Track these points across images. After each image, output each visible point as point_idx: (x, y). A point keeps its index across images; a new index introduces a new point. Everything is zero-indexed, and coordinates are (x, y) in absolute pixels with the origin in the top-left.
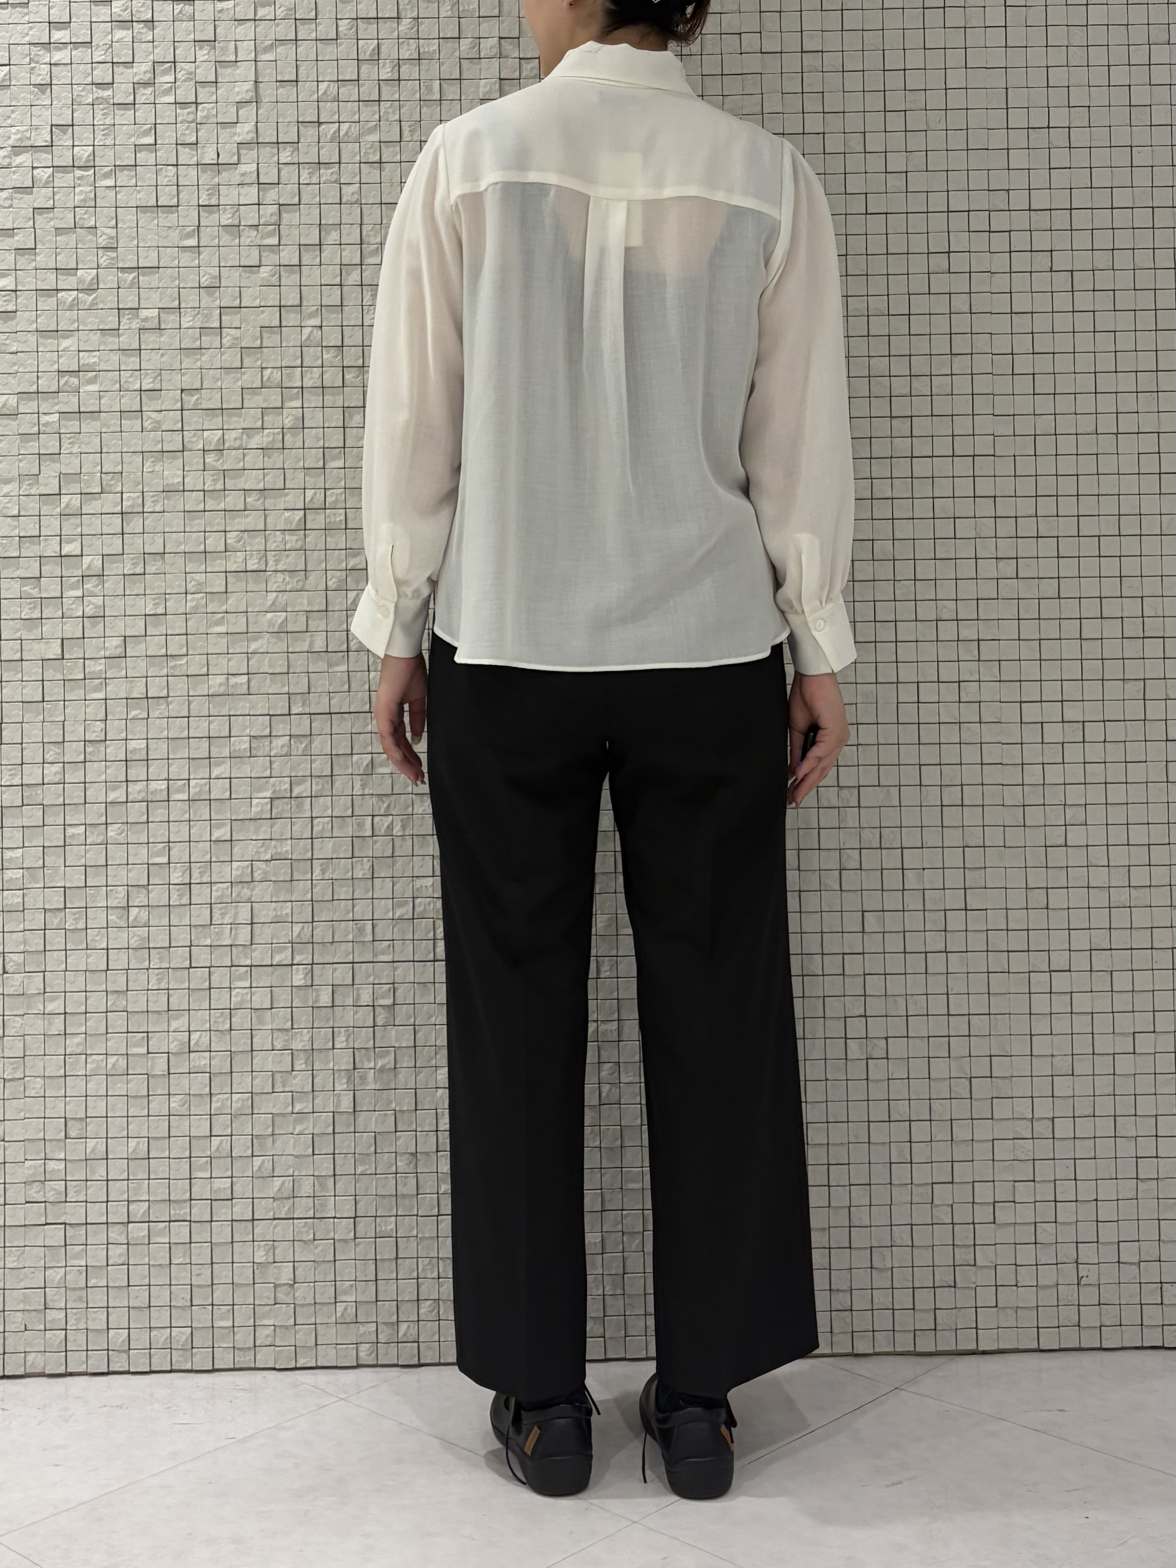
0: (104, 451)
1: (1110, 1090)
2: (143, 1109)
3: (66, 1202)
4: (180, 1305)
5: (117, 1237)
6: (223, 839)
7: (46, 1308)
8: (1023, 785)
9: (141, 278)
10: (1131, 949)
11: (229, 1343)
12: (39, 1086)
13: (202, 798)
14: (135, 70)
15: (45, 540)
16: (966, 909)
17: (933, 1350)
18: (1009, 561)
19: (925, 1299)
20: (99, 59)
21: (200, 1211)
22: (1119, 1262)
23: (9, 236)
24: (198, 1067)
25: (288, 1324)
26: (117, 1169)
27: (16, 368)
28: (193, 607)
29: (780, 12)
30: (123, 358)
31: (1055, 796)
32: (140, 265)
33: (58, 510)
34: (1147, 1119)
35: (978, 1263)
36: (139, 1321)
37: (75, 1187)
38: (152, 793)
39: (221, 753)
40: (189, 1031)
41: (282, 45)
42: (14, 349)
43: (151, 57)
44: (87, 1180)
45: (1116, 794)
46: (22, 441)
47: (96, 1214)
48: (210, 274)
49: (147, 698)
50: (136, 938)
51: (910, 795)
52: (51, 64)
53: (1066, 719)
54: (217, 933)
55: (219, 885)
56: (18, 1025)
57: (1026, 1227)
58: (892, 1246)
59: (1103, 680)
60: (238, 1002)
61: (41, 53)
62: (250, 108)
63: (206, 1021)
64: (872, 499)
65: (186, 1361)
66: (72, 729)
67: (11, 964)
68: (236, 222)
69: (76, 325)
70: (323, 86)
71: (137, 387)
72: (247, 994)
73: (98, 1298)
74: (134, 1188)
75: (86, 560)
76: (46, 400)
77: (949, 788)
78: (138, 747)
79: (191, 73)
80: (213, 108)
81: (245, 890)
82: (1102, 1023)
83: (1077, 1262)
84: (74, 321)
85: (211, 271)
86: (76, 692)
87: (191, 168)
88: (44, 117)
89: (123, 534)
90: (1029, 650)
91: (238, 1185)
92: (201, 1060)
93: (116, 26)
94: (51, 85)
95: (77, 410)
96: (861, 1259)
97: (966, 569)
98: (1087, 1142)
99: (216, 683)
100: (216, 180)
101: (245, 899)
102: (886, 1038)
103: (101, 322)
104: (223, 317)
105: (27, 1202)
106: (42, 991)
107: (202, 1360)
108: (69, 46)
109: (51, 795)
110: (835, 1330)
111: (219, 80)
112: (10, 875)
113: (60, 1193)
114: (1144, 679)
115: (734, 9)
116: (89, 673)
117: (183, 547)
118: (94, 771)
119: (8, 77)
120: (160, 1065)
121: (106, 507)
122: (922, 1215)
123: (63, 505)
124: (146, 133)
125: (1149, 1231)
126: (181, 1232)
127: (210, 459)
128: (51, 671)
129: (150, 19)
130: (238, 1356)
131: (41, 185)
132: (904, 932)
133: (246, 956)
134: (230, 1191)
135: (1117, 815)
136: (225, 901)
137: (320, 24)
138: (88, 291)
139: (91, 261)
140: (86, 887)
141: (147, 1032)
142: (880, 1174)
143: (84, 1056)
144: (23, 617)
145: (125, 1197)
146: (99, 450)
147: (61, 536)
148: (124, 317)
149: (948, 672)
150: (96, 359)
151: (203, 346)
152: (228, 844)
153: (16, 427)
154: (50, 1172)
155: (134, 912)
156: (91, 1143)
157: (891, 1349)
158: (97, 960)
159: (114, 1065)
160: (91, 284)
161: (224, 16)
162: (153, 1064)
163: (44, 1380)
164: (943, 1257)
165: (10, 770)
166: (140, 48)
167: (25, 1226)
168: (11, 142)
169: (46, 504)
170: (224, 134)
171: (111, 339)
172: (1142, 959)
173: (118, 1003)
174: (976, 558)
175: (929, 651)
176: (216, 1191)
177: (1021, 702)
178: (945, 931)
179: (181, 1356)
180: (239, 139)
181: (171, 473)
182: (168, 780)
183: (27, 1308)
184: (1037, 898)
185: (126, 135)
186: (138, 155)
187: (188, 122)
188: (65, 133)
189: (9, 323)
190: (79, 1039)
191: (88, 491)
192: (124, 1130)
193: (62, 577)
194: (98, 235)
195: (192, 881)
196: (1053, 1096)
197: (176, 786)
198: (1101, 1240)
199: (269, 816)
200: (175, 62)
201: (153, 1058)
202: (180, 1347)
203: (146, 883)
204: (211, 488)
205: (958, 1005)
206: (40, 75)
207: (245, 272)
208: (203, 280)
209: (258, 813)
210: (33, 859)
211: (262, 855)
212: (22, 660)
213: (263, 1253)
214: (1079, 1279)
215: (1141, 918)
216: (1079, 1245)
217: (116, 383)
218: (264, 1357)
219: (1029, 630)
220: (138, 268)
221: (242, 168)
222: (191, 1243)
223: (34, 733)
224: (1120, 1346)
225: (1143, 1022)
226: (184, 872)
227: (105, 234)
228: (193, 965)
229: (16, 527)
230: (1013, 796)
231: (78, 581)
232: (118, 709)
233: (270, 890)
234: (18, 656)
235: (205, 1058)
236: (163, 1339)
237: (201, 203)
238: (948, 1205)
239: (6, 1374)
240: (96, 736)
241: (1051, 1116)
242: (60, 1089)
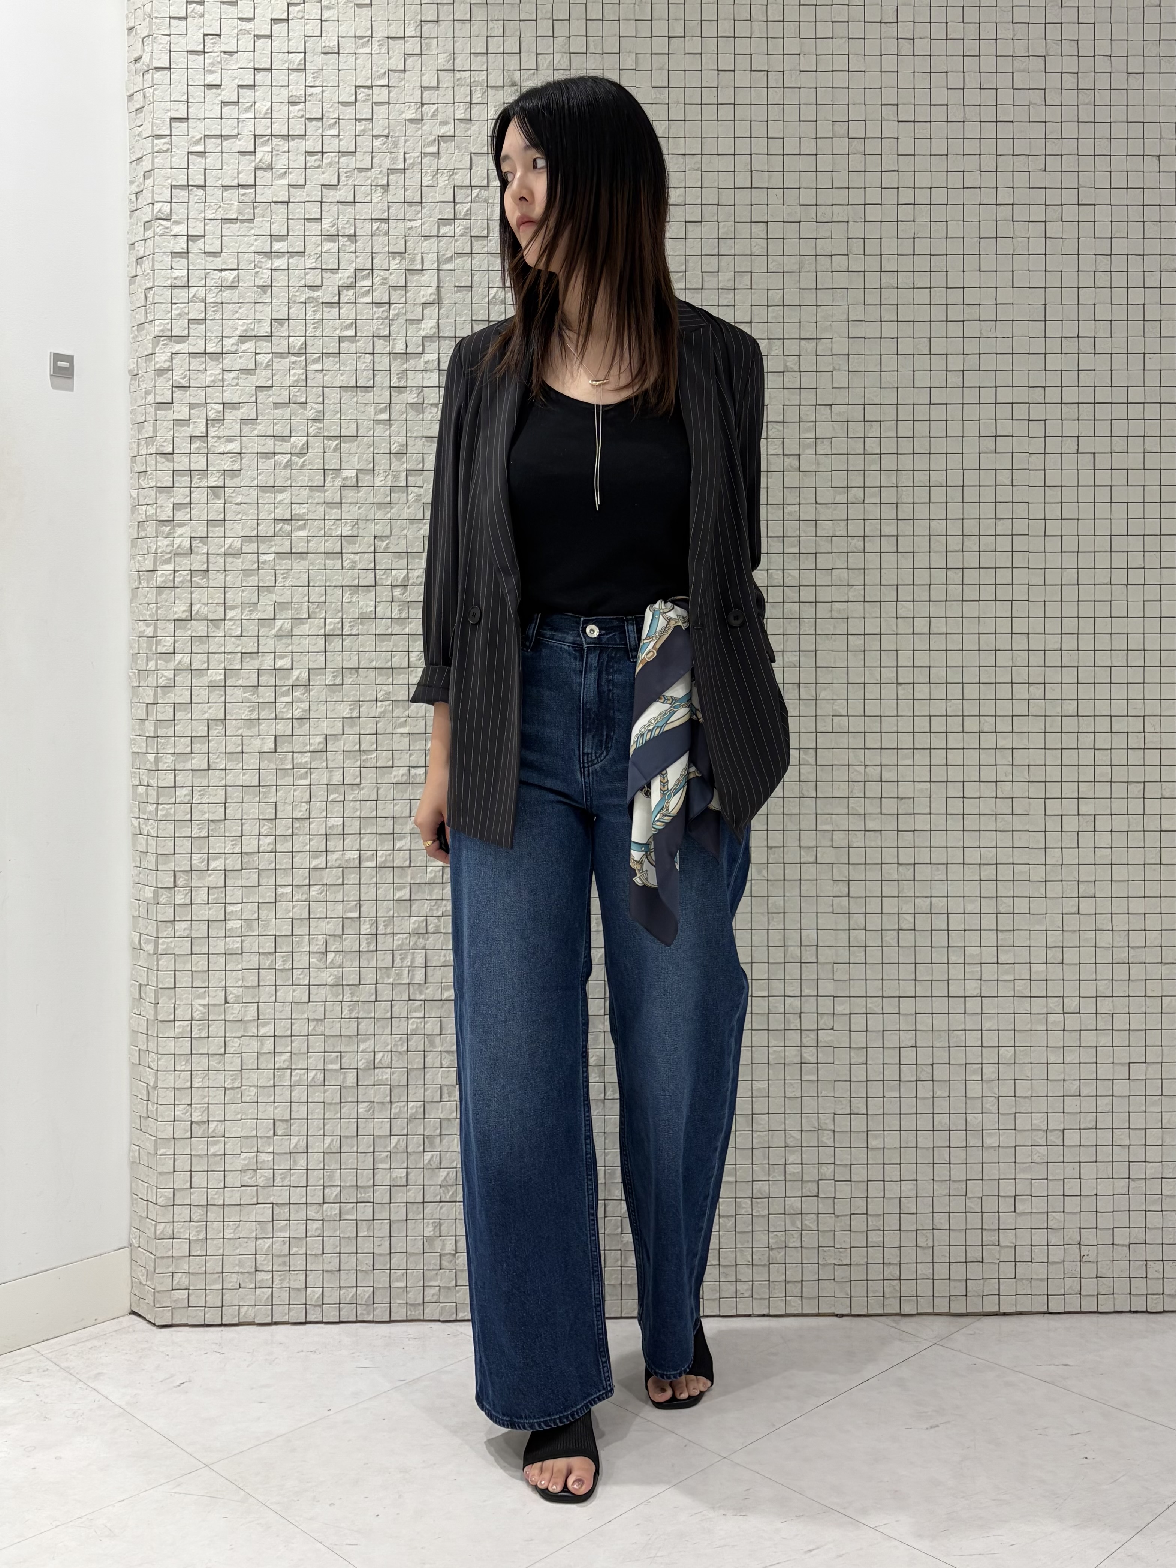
0: (311, 584)
1: (1109, 1108)
2: (337, 1113)
3: (274, 1186)
4: (364, 1269)
5: (314, 1214)
6: (404, 898)
7: (256, 1271)
8: (1045, 865)
9: (342, 445)
10: (1129, 996)
11: (403, 1300)
12: (253, 1094)
13: (387, 865)
14: (340, 275)
15: (262, 656)
16: (998, 963)
17: (964, 1312)
18: (1038, 685)
19: (958, 1272)
20: (310, 266)
21: (381, 1195)
22: (1113, 1244)
23: (235, 409)
24: (381, 1080)
25: (450, 1285)
26: (315, 1161)
27: (240, 516)
28: (382, 712)
29: (864, 239)
30: (328, 510)
31: (1070, 874)
32: (342, 435)
33: (273, 632)
34: (1138, 1131)
35: (1001, 1244)
36: (331, 1281)
37: (281, 1175)
38: (346, 861)
39: (402, 830)
40: (374, 1052)
41: (459, 257)
42: (238, 501)
43: (353, 265)
44: (290, 1169)
45: (1120, 873)
46: (244, 575)
47: (298, 1196)
48: (399, 442)
49: (344, 784)
50: (332, 977)
51: (955, 872)
52: (271, 269)
53: (1080, 813)
54: (398, 974)
55: (399, 936)
56: (237, 1045)
57: (1040, 1215)
58: (933, 1229)
59: (1111, 782)
60: (413, 1030)
61: (263, 260)
62: (433, 308)
63: (388, 1045)
64: (930, 634)
65: (368, 1314)
66: (282, 808)
67: (231, 996)
68: (421, 401)
69: (289, 482)
70: (493, 292)
71: (339, 533)
72: (421, 1023)
73: (298, 1263)
74: (329, 1176)
75: (296, 673)
76: (264, 543)
77: (986, 866)
78: (336, 824)
79: (385, 279)
80: (403, 308)
81: (421, 940)
82: (1104, 1055)
83: (1079, 1244)
84: (288, 479)
85: (400, 440)
86: (286, 778)
87: (384, 356)
88: (266, 313)
89: (325, 652)
90: (1053, 757)
91: (411, 1175)
92: (384, 1075)
93: (325, 239)
94: (271, 286)
95: (289, 551)
96: (908, 1239)
97: (1004, 691)
98: (1090, 1149)
99: (400, 773)
100: (405, 366)
101: (421, 946)
102: (932, 1065)
103: (310, 480)
104: (409, 478)
105: (242, 1186)
106: (256, 1018)
107: (381, 1312)
108: (287, 256)
109: (265, 860)
110: (887, 1295)
111: (408, 285)
112: (232, 925)
113: (268, 1179)
114: (1144, 782)
115: (827, 236)
116: (297, 763)
117: (374, 664)
118: (300, 842)
119: (236, 279)
120: (351, 1079)
121: (312, 630)
122: (957, 1204)
123: (277, 628)
124: (348, 327)
125: (1138, 1219)
126: (366, 1211)
127: (397, 592)
128: (266, 762)
129: (353, 234)
130: (410, 1310)
131: (262, 368)
132: (948, 980)
133: (421, 993)
134: (405, 1179)
135: (1120, 890)
136: (404, 948)
137: (490, 241)
138: (300, 454)
139: (302, 430)
140: (292, 935)
141: (341, 1052)
142: (925, 1172)
143: (289, 1070)
144: (243, 718)
145: (321, 1182)
146: (307, 584)
147: (275, 653)
148: (328, 476)
149: (988, 774)
150: (305, 510)
151: (393, 501)
152: (408, 903)
153: (240, 564)
154: (261, 1162)
155: (331, 956)
156: (294, 1140)
157: (930, 1311)
158: (301, 994)
159: (313, 1078)
160: (302, 449)
161: (413, 233)
162: (345, 1078)
163: (255, 1327)
164: (974, 1238)
165: (232, 841)
166: (345, 257)
167: (240, 1205)
168: (238, 333)
169: (263, 626)
170: (412, 329)
171: (318, 494)
172: (1136, 1004)
173: (317, 1029)
174: (1012, 683)
175: (972, 757)
176: (394, 1180)
177: (1045, 799)
178: (981, 980)
179: (365, 1310)
180: (423, 333)
181: (365, 603)
182: (360, 851)
183: (241, 1270)
184: (1054, 955)
185: (332, 329)
186: (342, 345)
187: (382, 319)
188: (282, 326)
189: (235, 480)
190: (286, 1056)
191: (297, 617)
192: (321, 1129)
193: (276, 686)
194: (308, 409)
195: (378, 932)
196: (1064, 1113)
197: (366, 856)
198: (1099, 1226)
199: (441, 881)
200: (372, 270)
201: (345, 1073)
202: (363, 1303)
203: (341, 933)
204: (398, 616)
205: (990, 1039)
206: (262, 278)
207: (427, 441)
208: (392, 448)
209: (432, 878)
210: (249, 911)
211: (435, 912)
212: (243, 753)
213: (431, 1229)
214: (1081, 1257)
215: (1137, 971)
216: (1082, 1230)
217: (322, 529)
218: (431, 1311)
219: (1053, 741)
220: (341, 436)
221: (426, 357)
222: (373, 1220)
223: (252, 812)
224: (1112, 1310)
225: (1137, 1054)
226: (372, 925)
227: (314, 409)
228: (378, 999)
229: (239, 645)
230: (1038, 873)
231: (289, 689)
232: (320, 794)
233: (440, 941)
234: (239, 749)
235: (387, 1073)
236: (350, 1296)
237: (392, 385)
238: (978, 1198)
239: (224, 1323)
240: (302, 815)
241: (1062, 1128)
242: (271, 1096)
